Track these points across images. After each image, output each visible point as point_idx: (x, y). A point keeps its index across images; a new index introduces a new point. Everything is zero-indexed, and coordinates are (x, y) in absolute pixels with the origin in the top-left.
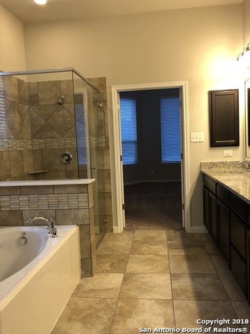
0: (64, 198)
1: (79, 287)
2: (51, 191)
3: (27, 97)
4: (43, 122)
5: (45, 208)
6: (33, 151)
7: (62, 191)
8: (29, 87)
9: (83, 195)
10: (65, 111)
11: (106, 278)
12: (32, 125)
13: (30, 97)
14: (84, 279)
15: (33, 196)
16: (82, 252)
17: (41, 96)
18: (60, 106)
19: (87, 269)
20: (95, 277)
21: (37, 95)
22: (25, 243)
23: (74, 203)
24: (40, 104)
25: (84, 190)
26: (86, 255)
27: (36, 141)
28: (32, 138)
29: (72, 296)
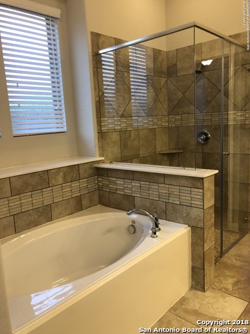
0: (175, 190)
1: (183, 301)
2: (162, 180)
3: (165, 69)
4: (180, 95)
5: (155, 199)
6: (169, 128)
7: (173, 182)
8: (167, 56)
9: (196, 190)
10: (206, 80)
11: (221, 300)
12: (169, 99)
13: (168, 68)
14: (194, 291)
15: (144, 183)
16: (193, 259)
17: (179, 66)
18: (201, 75)
19: (198, 281)
20: (208, 293)
21: (175, 65)
22: (134, 232)
23: (186, 198)
24: (179, 74)
25: (199, 185)
26: (198, 264)
27: (172, 118)
28: (169, 114)
29: (170, 311)
